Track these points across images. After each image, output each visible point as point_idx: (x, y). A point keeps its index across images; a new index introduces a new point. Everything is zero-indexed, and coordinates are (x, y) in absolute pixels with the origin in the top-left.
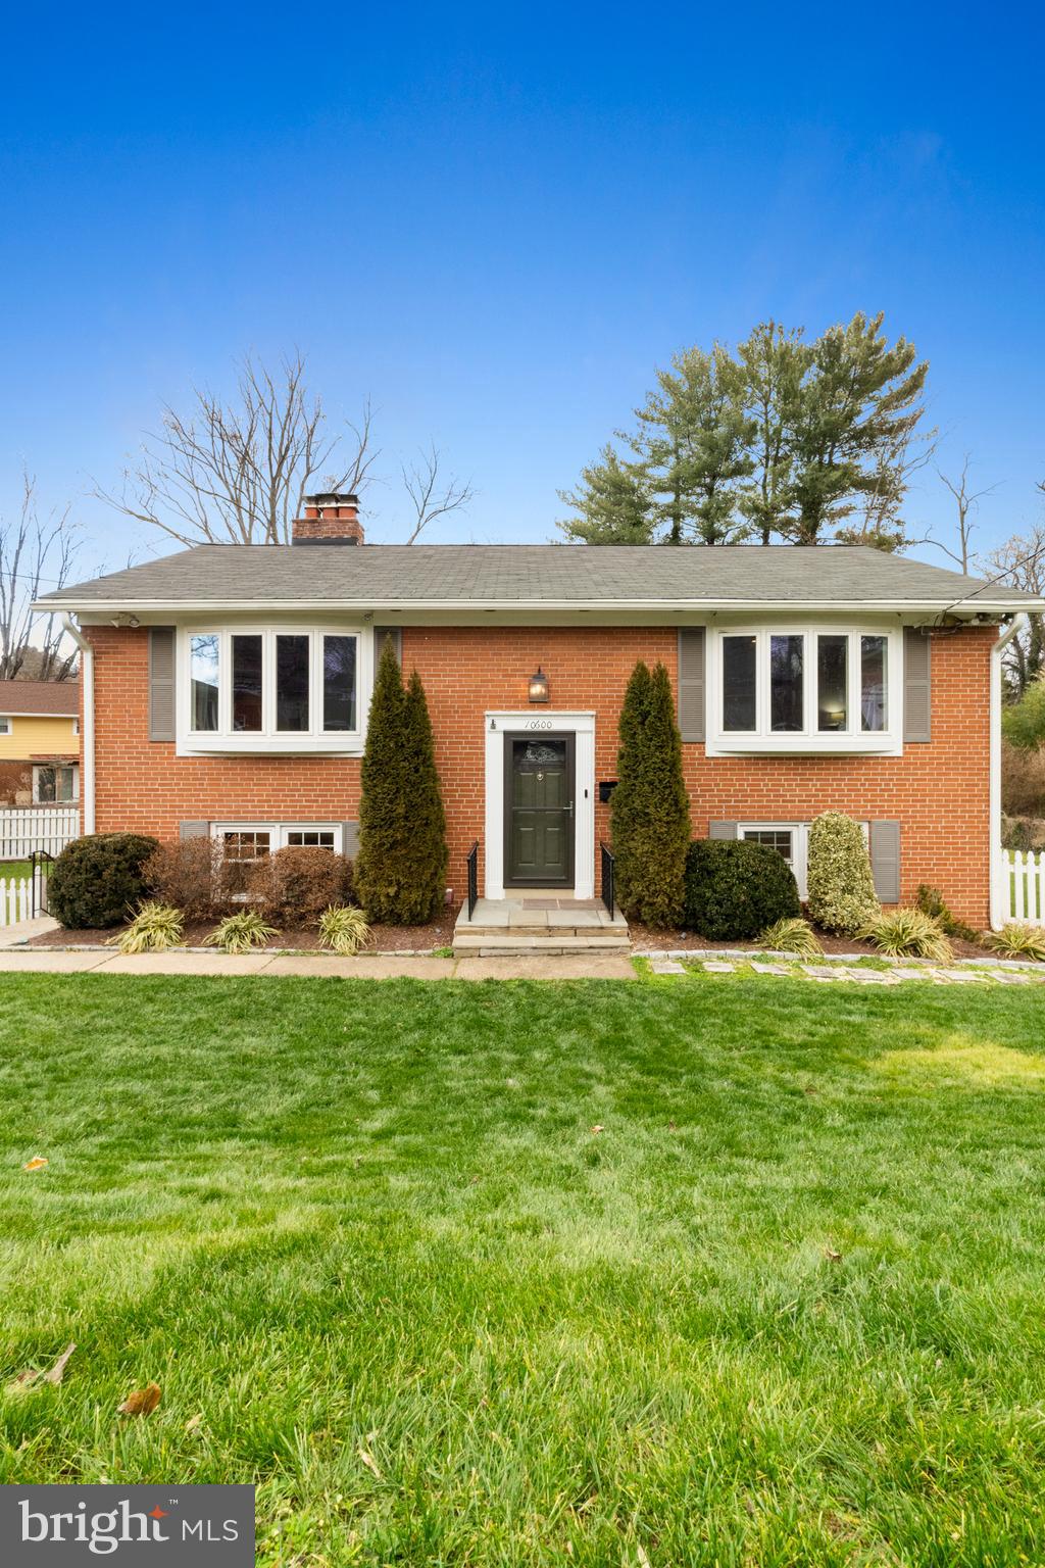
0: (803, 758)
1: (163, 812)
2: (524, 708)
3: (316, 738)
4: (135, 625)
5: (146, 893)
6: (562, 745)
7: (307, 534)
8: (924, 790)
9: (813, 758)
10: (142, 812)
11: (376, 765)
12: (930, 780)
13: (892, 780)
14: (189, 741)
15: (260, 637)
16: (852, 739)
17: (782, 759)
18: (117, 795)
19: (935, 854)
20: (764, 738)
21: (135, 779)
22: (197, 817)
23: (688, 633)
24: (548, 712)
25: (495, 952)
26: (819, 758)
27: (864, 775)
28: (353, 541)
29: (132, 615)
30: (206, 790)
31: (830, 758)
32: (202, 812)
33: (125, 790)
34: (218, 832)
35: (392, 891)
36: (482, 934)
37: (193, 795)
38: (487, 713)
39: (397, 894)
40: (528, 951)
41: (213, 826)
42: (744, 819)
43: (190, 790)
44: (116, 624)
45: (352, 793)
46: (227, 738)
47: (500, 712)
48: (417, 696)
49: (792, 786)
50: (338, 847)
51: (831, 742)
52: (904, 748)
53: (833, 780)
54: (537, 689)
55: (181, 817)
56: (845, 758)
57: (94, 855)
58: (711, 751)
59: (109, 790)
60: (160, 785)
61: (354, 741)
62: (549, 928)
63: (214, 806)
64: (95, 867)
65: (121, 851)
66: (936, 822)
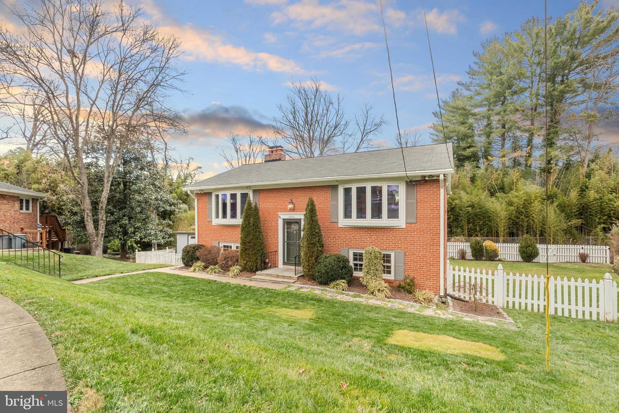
0: (370, 228)
1: (210, 239)
2: (288, 212)
4: (202, 192)
5: (198, 259)
6: (298, 222)
7: (268, 159)
8: (414, 241)
9: (374, 228)
10: (206, 239)
12: (416, 237)
13: (402, 236)
14: (216, 221)
15: (227, 194)
16: (384, 221)
17: (363, 228)
19: (419, 264)
20: (354, 221)
21: (205, 231)
22: (216, 241)
23: (333, 187)
24: (295, 213)
25: (261, 280)
26: (376, 228)
27: (391, 234)
28: (280, 160)
29: (202, 190)
30: (218, 234)
31: (379, 228)
32: (217, 239)
33: (203, 233)
34: (222, 245)
35: (245, 262)
36: (262, 275)
38: (279, 213)
39: (247, 263)
40: (268, 281)
41: (220, 243)
42: (351, 248)
44: (199, 192)
46: (221, 221)
47: (282, 213)
49: (365, 237)
51: (376, 222)
52: (406, 225)
53: (381, 236)
54: (291, 206)
55: (213, 240)
56: (385, 228)
57: (188, 249)
58: (340, 225)
59: (200, 233)
60: (210, 232)
62: (277, 276)
63: (220, 238)
64: (188, 251)
65: (194, 248)
66: (419, 253)
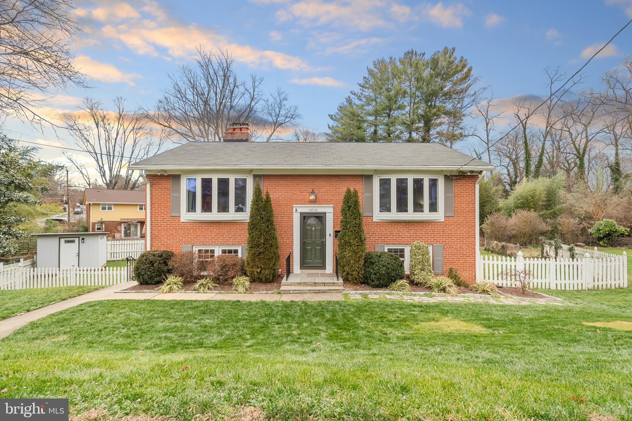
0: (408, 222)
1: (176, 242)
2: (308, 204)
3: (232, 215)
4: (166, 174)
5: (169, 271)
6: (320, 218)
7: (229, 137)
8: (452, 234)
9: (412, 222)
10: (168, 242)
11: (253, 225)
12: (454, 230)
13: (440, 230)
14: (185, 216)
15: (212, 179)
16: (426, 215)
17: (401, 222)
18: (159, 236)
19: (456, 257)
20: (394, 215)
21: (165, 230)
22: (188, 244)
23: (367, 177)
24: (316, 206)
25: (295, 292)
26: (414, 222)
27: (430, 228)
28: (247, 140)
29: (165, 171)
30: (191, 234)
31: (418, 222)
32: (190, 242)
33: (162, 234)
34: (196, 249)
35: (259, 270)
36: (291, 285)
37: (186, 236)
38: (294, 206)
39: (261, 271)
40: (307, 291)
41: (194, 247)
42: (387, 244)
43: (185, 234)
44: (159, 174)
45: (245, 236)
46: (199, 215)
47: (299, 206)
48: (268, 200)
49: (404, 232)
50: (240, 255)
51: (418, 216)
52: (445, 218)
53: (419, 230)
54: (312, 197)
55: (182, 244)
56: (423, 222)
57: (151, 258)
58: (375, 220)
59: (156, 234)
60: (175, 232)
61: (245, 216)
62: (315, 283)
63: (194, 240)
64: (151, 262)
65: (160, 256)
66: (457, 245)
